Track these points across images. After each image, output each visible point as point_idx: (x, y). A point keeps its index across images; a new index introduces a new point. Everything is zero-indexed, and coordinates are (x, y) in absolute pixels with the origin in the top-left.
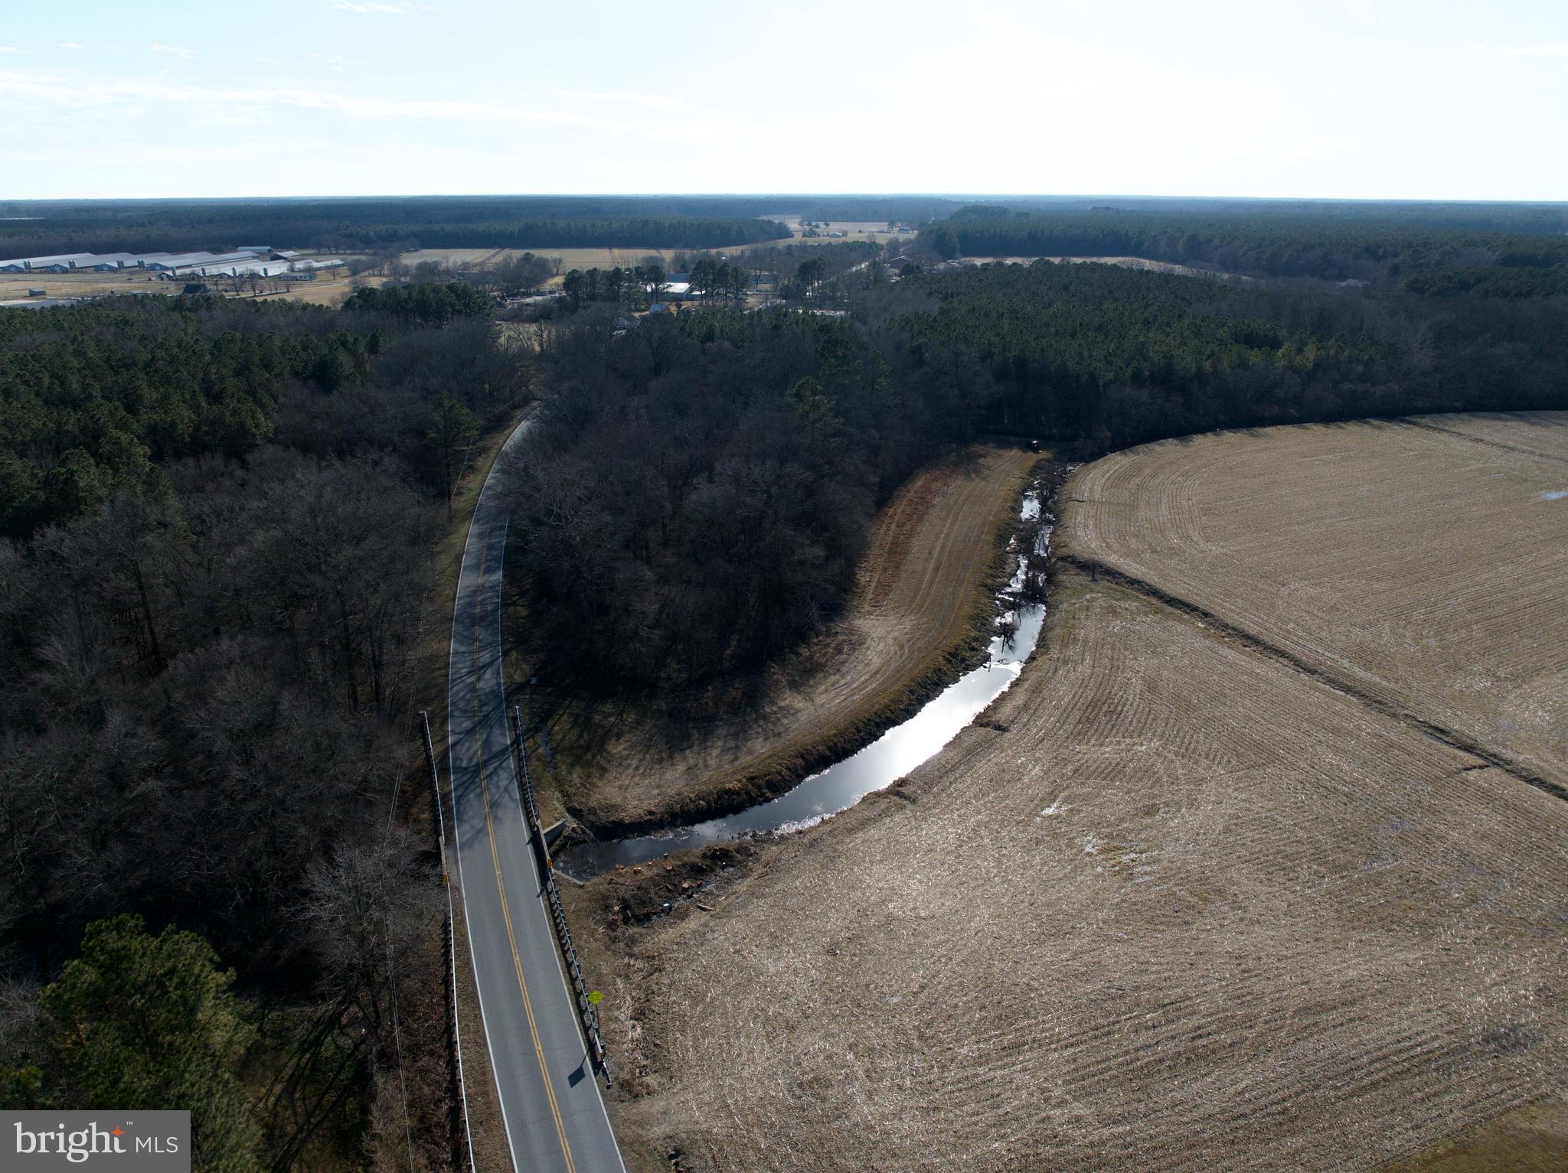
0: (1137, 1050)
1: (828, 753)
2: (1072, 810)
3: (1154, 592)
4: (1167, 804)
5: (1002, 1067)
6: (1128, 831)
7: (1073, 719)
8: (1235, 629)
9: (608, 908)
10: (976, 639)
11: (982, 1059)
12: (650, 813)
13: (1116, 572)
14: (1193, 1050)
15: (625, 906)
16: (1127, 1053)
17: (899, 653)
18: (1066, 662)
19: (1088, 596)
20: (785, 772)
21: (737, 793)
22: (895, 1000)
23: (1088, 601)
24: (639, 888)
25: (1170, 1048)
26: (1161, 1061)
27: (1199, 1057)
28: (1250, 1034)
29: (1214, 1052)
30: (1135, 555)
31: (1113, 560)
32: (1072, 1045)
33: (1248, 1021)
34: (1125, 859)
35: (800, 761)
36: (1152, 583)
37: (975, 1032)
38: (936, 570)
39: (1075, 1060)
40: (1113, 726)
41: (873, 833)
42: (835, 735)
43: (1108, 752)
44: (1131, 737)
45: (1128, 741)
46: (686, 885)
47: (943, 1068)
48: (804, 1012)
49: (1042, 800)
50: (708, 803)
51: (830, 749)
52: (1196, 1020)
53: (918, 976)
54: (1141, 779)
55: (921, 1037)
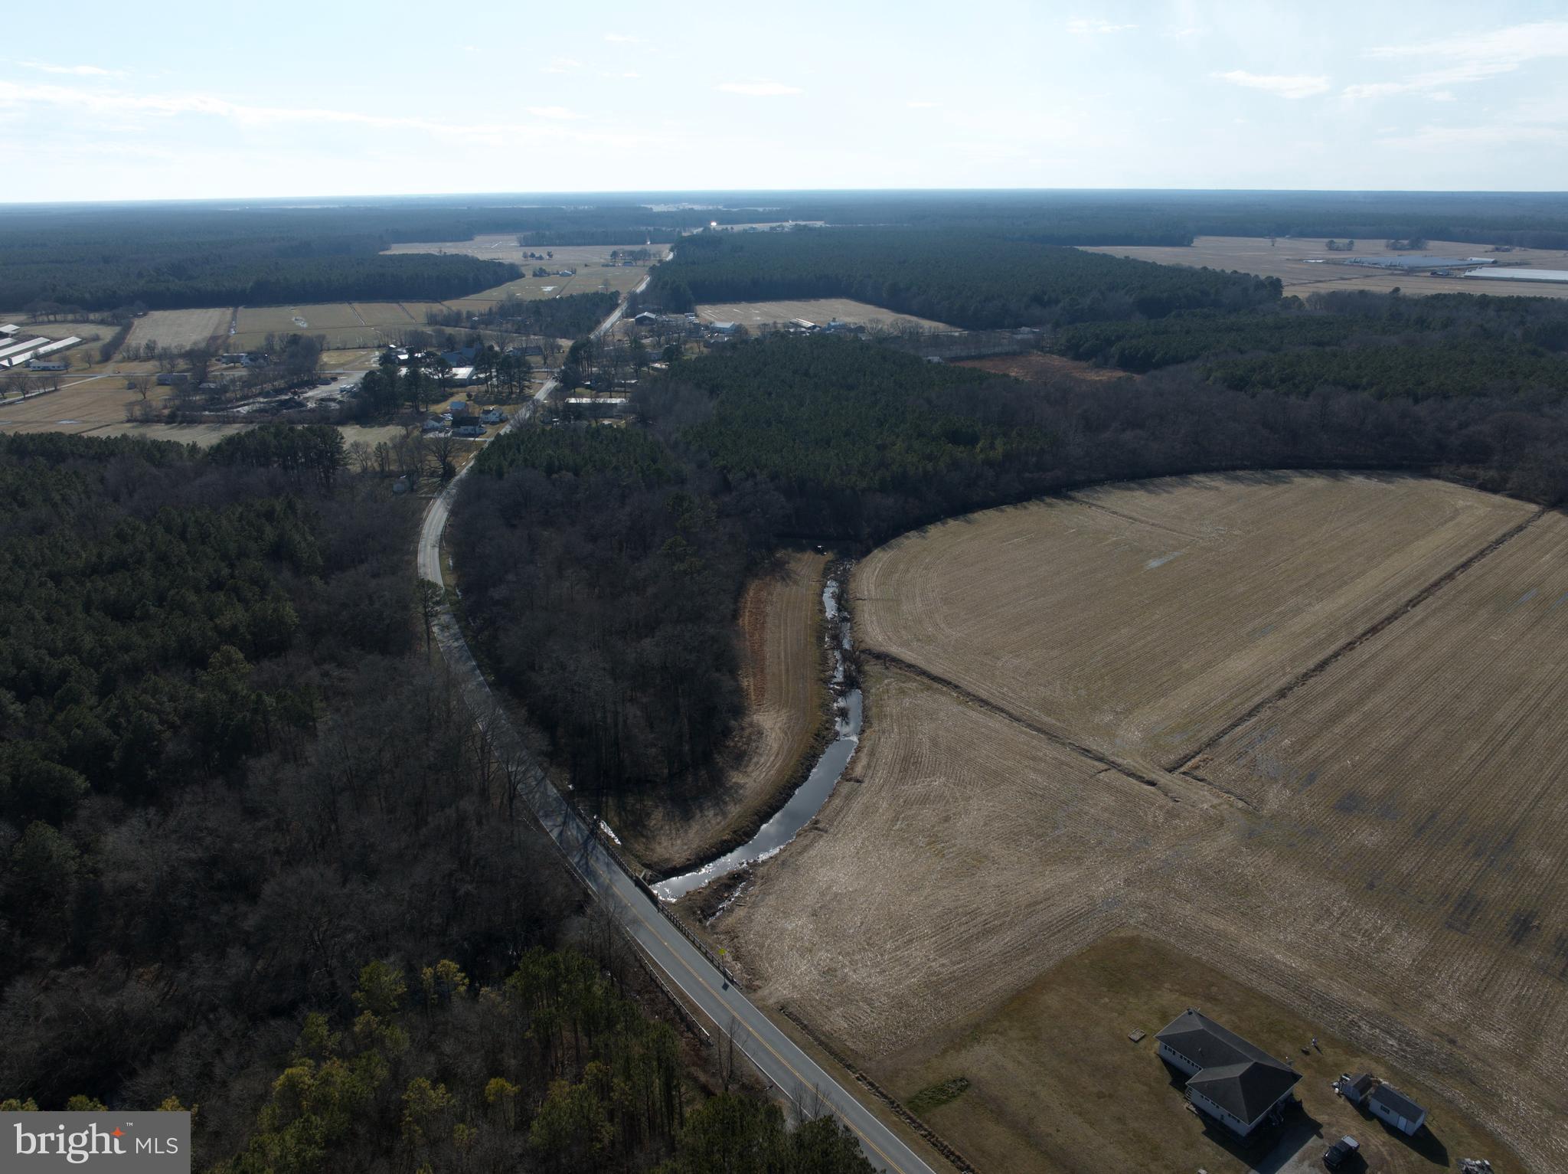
0: (961, 933)
1: (769, 810)
2: (908, 825)
3: (924, 673)
4: (954, 814)
5: (907, 950)
6: (939, 831)
7: (897, 770)
8: (974, 696)
9: (694, 913)
10: (827, 722)
11: (897, 948)
12: (688, 860)
13: (899, 660)
14: (985, 930)
15: (703, 911)
16: (957, 936)
17: (786, 738)
18: (884, 732)
19: (886, 681)
20: (751, 825)
21: (730, 841)
22: (851, 931)
23: (886, 685)
24: (705, 900)
25: (974, 931)
26: (972, 936)
27: (988, 932)
28: (1008, 919)
29: (993, 929)
30: (906, 644)
31: (895, 650)
32: (933, 936)
33: (1006, 914)
34: (939, 847)
35: (756, 817)
36: (921, 666)
37: (891, 938)
38: (787, 670)
39: (936, 942)
40: (919, 771)
41: (812, 852)
42: (769, 799)
43: (920, 788)
44: (929, 777)
45: (928, 779)
46: (726, 895)
47: (882, 955)
48: (813, 943)
49: (892, 821)
50: (717, 849)
51: (769, 807)
52: (984, 917)
53: (858, 920)
54: (939, 802)
55: (868, 944)
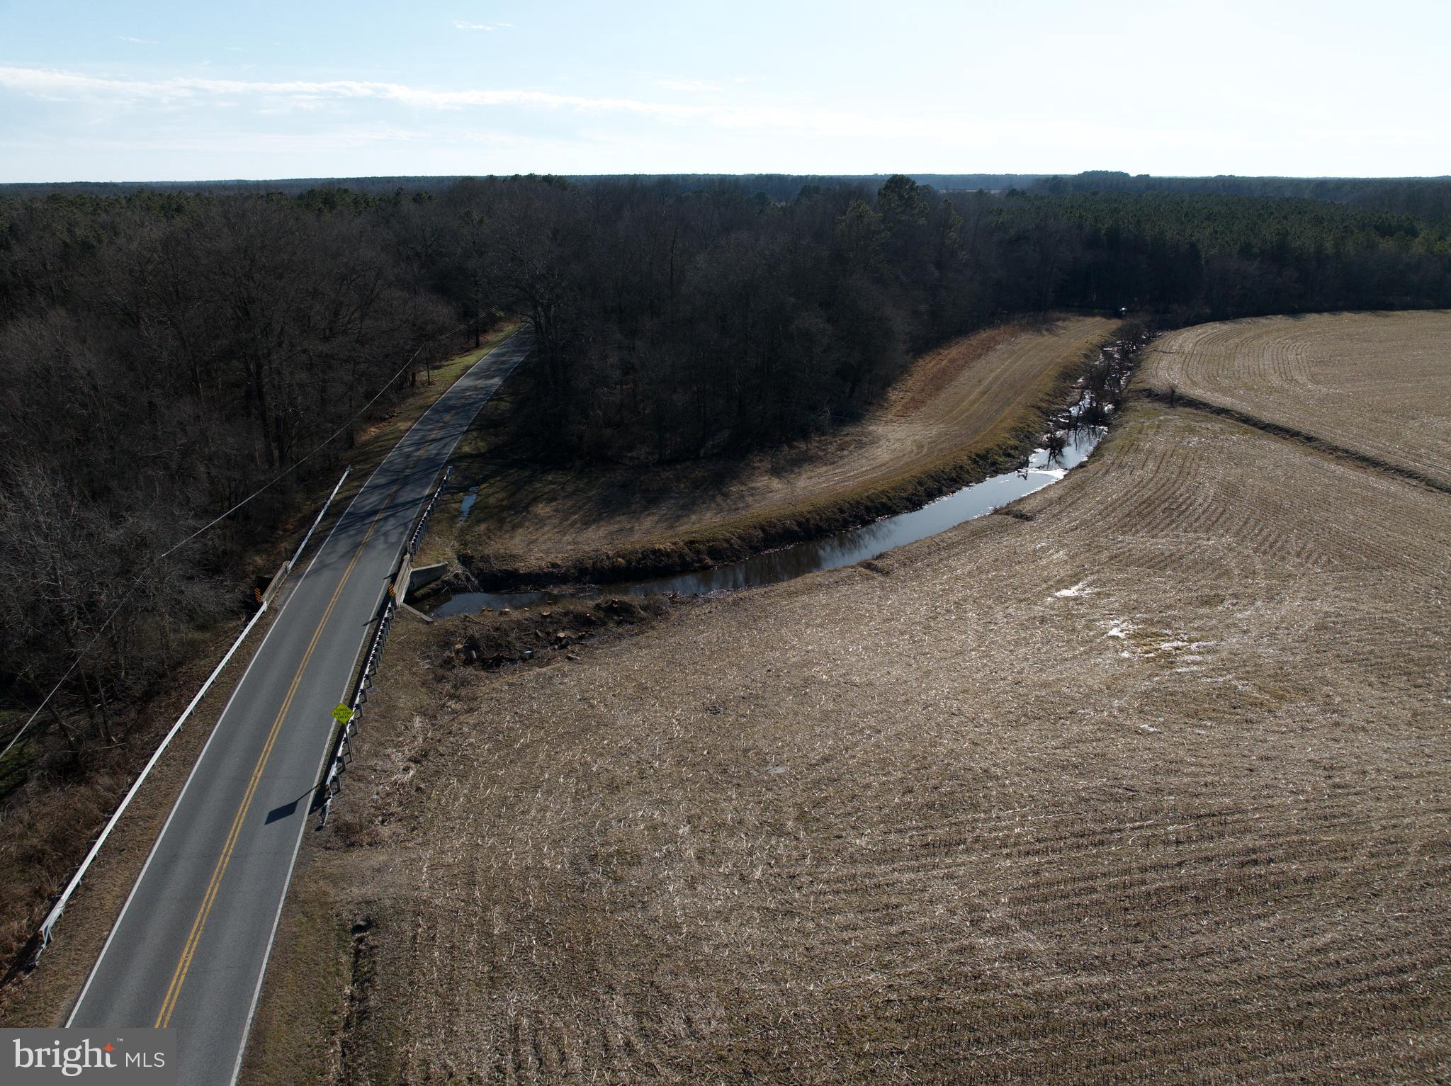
0: (1144, 870)
1: (796, 528)
2: (1099, 593)
3: (1246, 420)
4: (1235, 596)
5: (912, 869)
6: (1174, 618)
7: (1119, 513)
8: (1347, 451)
9: (447, 645)
10: (1016, 448)
11: (887, 856)
12: (554, 565)
13: (1201, 403)
14: (1240, 880)
15: (472, 644)
16: (1126, 872)
17: (915, 451)
18: (1121, 466)
19: (1162, 418)
20: (734, 540)
21: (668, 555)
22: (780, 770)
23: (1161, 421)
24: (497, 629)
25: (1203, 873)
26: (1183, 889)
27: (1252, 890)
28: (1349, 867)
29: (1277, 885)
30: (1226, 391)
31: (1197, 393)
32: (1037, 852)
33: (1342, 851)
34: (1166, 646)
35: (760, 534)
36: (1243, 411)
37: (886, 819)
38: (983, 393)
39: (1037, 873)
40: (1172, 521)
41: (822, 598)
42: (809, 512)
43: (1163, 543)
44: (1196, 531)
45: (1191, 535)
46: (561, 635)
47: (820, 860)
48: (641, 772)
49: (1061, 581)
50: (629, 562)
51: (799, 524)
52: (1249, 841)
53: (821, 748)
54: (1202, 571)
55: (801, 817)
